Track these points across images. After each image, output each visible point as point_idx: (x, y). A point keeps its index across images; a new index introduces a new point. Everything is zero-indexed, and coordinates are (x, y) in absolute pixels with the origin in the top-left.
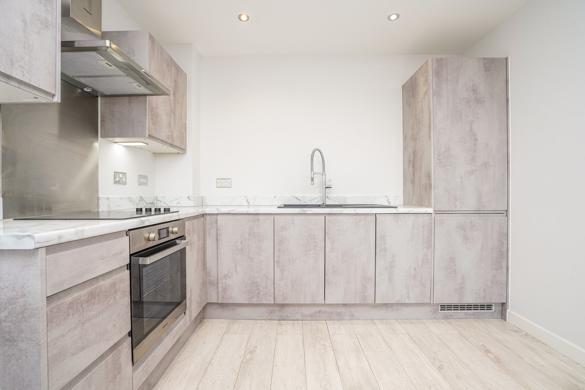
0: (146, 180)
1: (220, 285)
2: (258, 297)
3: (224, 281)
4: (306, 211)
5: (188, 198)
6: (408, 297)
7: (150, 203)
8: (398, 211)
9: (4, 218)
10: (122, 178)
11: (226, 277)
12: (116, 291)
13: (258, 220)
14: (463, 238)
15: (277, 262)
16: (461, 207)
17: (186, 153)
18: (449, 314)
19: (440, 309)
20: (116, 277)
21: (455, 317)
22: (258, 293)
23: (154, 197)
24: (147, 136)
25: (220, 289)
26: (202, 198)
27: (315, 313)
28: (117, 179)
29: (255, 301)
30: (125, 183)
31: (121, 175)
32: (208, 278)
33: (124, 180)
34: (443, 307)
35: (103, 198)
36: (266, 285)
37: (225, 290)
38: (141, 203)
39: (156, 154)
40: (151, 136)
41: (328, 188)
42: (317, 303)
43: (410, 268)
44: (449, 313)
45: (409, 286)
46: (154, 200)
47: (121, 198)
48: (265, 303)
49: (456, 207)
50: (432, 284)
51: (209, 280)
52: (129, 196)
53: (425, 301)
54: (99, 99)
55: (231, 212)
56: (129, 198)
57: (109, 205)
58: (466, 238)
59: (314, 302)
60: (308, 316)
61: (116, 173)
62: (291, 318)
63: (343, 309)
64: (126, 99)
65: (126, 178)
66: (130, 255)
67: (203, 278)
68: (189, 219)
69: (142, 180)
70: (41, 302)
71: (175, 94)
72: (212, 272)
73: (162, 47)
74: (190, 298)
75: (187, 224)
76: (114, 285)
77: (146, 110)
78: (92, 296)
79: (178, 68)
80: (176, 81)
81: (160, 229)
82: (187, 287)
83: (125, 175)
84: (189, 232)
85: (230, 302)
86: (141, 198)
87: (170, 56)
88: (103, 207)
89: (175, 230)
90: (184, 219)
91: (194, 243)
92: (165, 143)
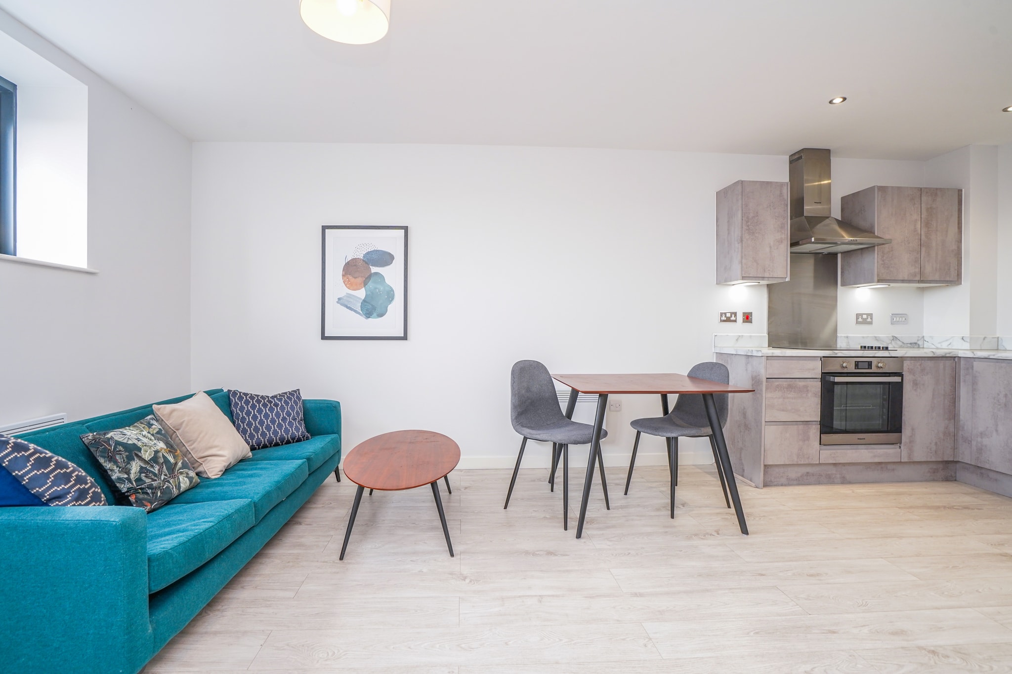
0: (904, 319)
1: (974, 443)
5: (963, 339)
7: (911, 344)
9: (769, 346)
10: (867, 318)
11: (982, 434)
12: (808, 391)
17: (961, 284)
20: (809, 382)
23: (919, 337)
24: (876, 279)
25: (974, 448)
26: (996, 339)
28: (860, 320)
30: (871, 323)
31: (865, 316)
32: (960, 433)
33: (869, 320)
35: (841, 336)
37: (980, 450)
38: (894, 343)
39: (923, 289)
40: (880, 281)
46: (918, 340)
47: (863, 337)
51: (962, 435)
52: (878, 336)
54: (839, 256)
55: (990, 357)
56: (876, 337)
57: (849, 343)
61: (858, 316)
64: (858, 252)
65: (872, 319)
66: (822, 373)
67: (947, 428)
68: (913, 358)
69: (898, 318)
70: (764, 380)
71: (928, 224)
72: (965, 428)
73: (899, 188)
74: (911, 436)
75: (906, 364)
76: (806, 387)
77: (874, 258)
78: (790, 388)
79: (934, 192)
80: (930, 210)
81: (858, 362)
82: (905, 423)
83: (871, 315)
84: (911, 371)
85: (987, 466)
86: (895, 338)
87: (916, 188)
88: (841, 344)
89: (880, 365)
90: (902, 357)
91: (923, 385)
92: (909, 281)
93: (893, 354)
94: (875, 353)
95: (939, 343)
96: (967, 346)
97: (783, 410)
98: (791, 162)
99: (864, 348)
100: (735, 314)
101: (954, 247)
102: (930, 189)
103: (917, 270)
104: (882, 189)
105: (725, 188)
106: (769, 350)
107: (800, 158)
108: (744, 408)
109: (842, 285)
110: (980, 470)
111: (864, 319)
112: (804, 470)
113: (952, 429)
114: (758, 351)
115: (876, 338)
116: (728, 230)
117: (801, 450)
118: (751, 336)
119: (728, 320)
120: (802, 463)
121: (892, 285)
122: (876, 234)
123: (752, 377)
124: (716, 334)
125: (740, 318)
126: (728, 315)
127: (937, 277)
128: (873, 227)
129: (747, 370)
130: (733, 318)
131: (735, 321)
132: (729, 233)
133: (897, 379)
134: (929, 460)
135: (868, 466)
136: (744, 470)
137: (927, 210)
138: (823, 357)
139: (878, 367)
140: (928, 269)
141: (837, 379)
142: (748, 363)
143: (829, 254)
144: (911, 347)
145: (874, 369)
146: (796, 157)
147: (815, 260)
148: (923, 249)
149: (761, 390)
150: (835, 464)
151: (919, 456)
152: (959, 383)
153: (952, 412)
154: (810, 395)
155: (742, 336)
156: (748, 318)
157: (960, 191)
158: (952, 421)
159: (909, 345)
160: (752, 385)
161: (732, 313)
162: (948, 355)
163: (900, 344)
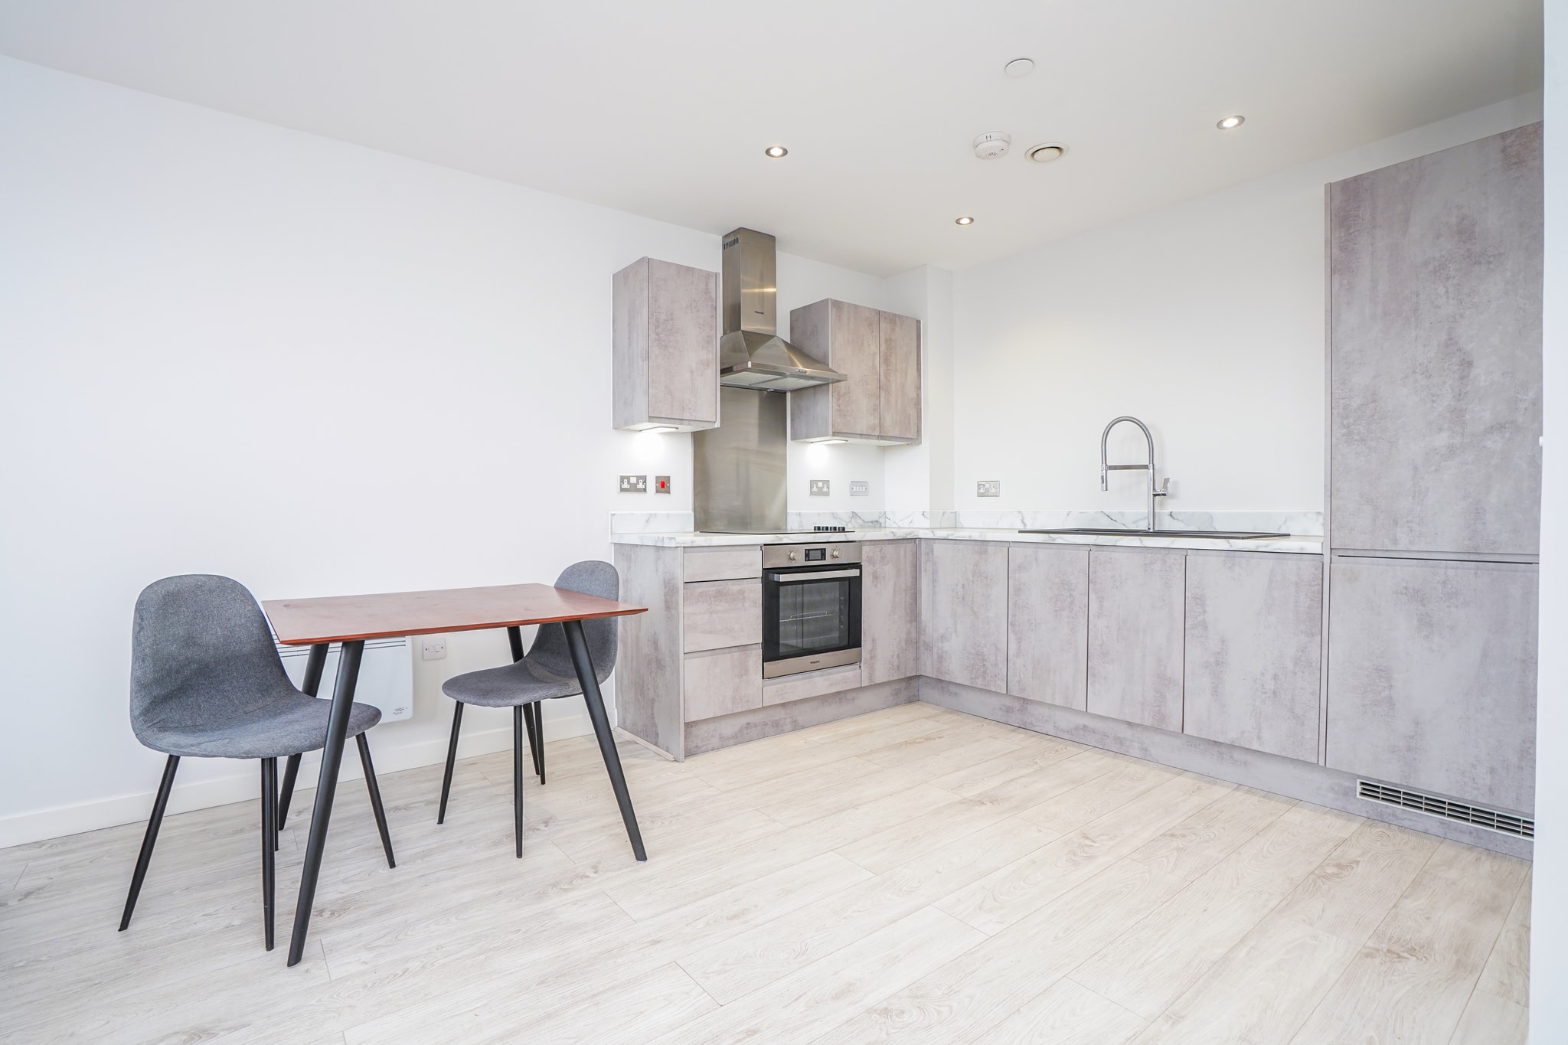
0: (864, 488)
1: (935, 650)
2: (984, 678)
3: (940, 644)
4: (1054, 540)
5: (923, 514)
6: (1259, 738)
7: (872, 522)
8: (1231, 546)
9: (695, 531)
10: (823, 487)
11: (943, 638)
12: (744, 597)
13: (986, 552)
14: (1418, 621)
15: (1011, 624)
16: (1411, 543)
17: (921, 443)
18: (1388, 811)
19: (1359, 788)
20: (745, 585)
21: (1406, 823)
22: (985, 672)
23: (880, 513)
24: (831, 432)
25: (935, 656)
26: (954, 514)
27: (1077, 728)
28: (814, 489)
29: (979, 683)
30: (827, 494)
31: (820, 485)
32: (922, 638)
33: (825, 489)
34: (1370, 789)
35: (792, 513)
36: (996, 660)
37: (941, 659)
38: (853, 521)
39: (883, 448)
40: (835, 434)
41: (1159, 495)
42: (1074, 708)
43: (1263, 674)
44: (1387, 807)
45: (1261, 713)
46: (880, 517)
47: (819, 514)
48: (994, 690)
49: (1395, 541)
50: (1323, 719)
51: (924, 640)
52: (834, 511)
53: (1302, 756)
54: (789, 395)
55: (950, 538)
56: (833, 514)
57: (800, 523)
58: (1426, 623)
59: (1069, 706)
60: (1064, 732)
61: (813, 483)
62: (1038, 729)
63: (1126, 733)
64: (812, 390)
65: (828, 488)
66: (763, 569)
67: (909, 633)
68: (873, 543)
69: (859, 488)
70: (681, 585)
71: (887, 361)
72: (927, 629)
73: (856, 307)
74: (872, 650)
75: (866, 549)
76: (742, 592)
77: (828, 402)
78: (719, 594)
79: (894, 319)
80: (889, 341)
81: (809, 550)
82: (865, 633)
83: (826, 482)
84: (871, 560)
85: (947, 678)
86: (855, 515)
87: (873, 309)
88: (792, 524)
89: (836, 553)
90: (860, 541)
91: (884, 578)
92: (868, 436)
93: (850, 537)
94: (830, 537)
95: (901, 520)
96: (927, 524)
97: (711, 632)
98: (725, 246)
99: (818, 529)
100: (644, 479)
101: (913, 395)
102: (889, 314)
103: (877, 421)
104: (837, 304)
105: (624, 269)
106: (695, 536)
107: (736, 241)
108: (655, 634)
109: (794, 438)
110: (940, 683)
111: (820, 489)
112: (742, 721)
113: (913, 635)
114: (670, 539)
115: (834, 516)
116: (629, 338)
117: (737, 691)
118: (668, 515)
119: (634, 489)
120: (740, 710)
121: (851, 440)
122: (830, 367)
123: (664, 582)
124: (613, 513)
125: (652, 485)
126: (633, 480)
127: (896, 433)
128: (826, 357)
129: (657, 570)
130: (641, 486)
131: (645, 490)
132: (630, 344)
133: (854, 573)
134: (891, 679)
135: (824, 699)
136: (657, 735)
137: (886, 341)
138: (765, 545)
139: (833, 557)
140: (888, 420)
141: (783, 578)
142: (658, 559)
143: (776, 391)
144: (872, 527)
145: (828, 561)
146: (731, 239)
147: (762, 401)
148: (883, 394)
149: (677, 603)
150: (784, 705)
151: (881, 676)
152: (921, 573)
153: (914, 614)
154: (747, 604)
155: (655, 514)
156: (663, 485)
157: (918, 322)
158: (914, 623)
159: (870, 524)
160: (665, 596)
161: (639, 478)
162: (908, 537)
163: (860, 522)
